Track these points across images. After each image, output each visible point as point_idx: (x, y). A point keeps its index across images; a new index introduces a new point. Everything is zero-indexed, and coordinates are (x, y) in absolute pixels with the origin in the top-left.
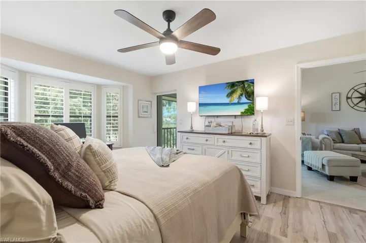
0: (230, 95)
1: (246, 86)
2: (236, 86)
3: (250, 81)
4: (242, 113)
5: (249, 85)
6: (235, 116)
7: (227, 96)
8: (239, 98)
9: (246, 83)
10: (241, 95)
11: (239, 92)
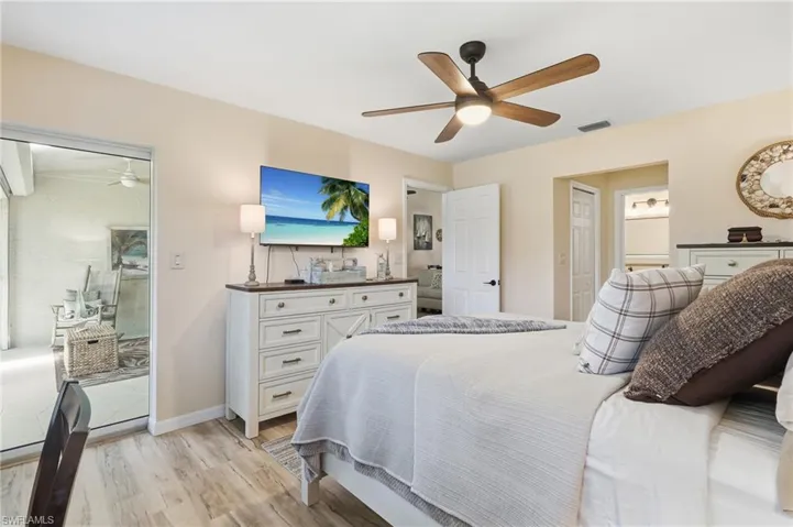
0: (328, 205)
1: (352, 193)
2: (338, 189)
3: (358, 186)
4: (345, 240)
5: (356, 192)
6: (332, 248)
7: (323, 206)
8: (342, 213)
9: (352, 188)
10: (345, 207)
11: (341, 203)
